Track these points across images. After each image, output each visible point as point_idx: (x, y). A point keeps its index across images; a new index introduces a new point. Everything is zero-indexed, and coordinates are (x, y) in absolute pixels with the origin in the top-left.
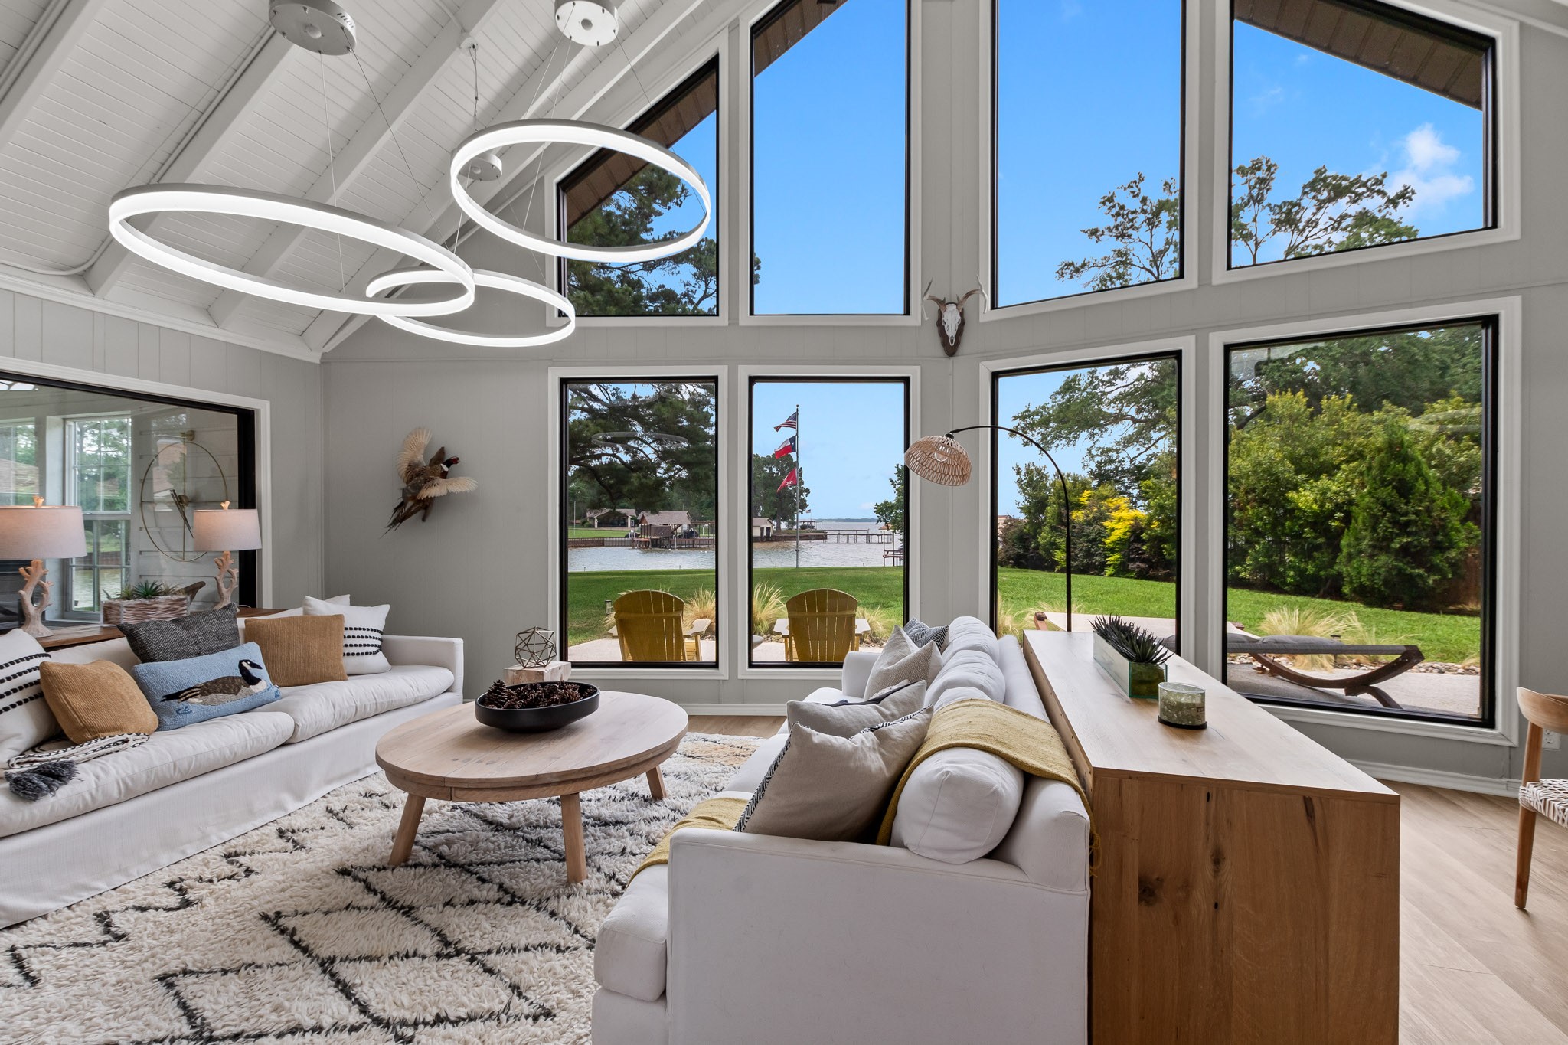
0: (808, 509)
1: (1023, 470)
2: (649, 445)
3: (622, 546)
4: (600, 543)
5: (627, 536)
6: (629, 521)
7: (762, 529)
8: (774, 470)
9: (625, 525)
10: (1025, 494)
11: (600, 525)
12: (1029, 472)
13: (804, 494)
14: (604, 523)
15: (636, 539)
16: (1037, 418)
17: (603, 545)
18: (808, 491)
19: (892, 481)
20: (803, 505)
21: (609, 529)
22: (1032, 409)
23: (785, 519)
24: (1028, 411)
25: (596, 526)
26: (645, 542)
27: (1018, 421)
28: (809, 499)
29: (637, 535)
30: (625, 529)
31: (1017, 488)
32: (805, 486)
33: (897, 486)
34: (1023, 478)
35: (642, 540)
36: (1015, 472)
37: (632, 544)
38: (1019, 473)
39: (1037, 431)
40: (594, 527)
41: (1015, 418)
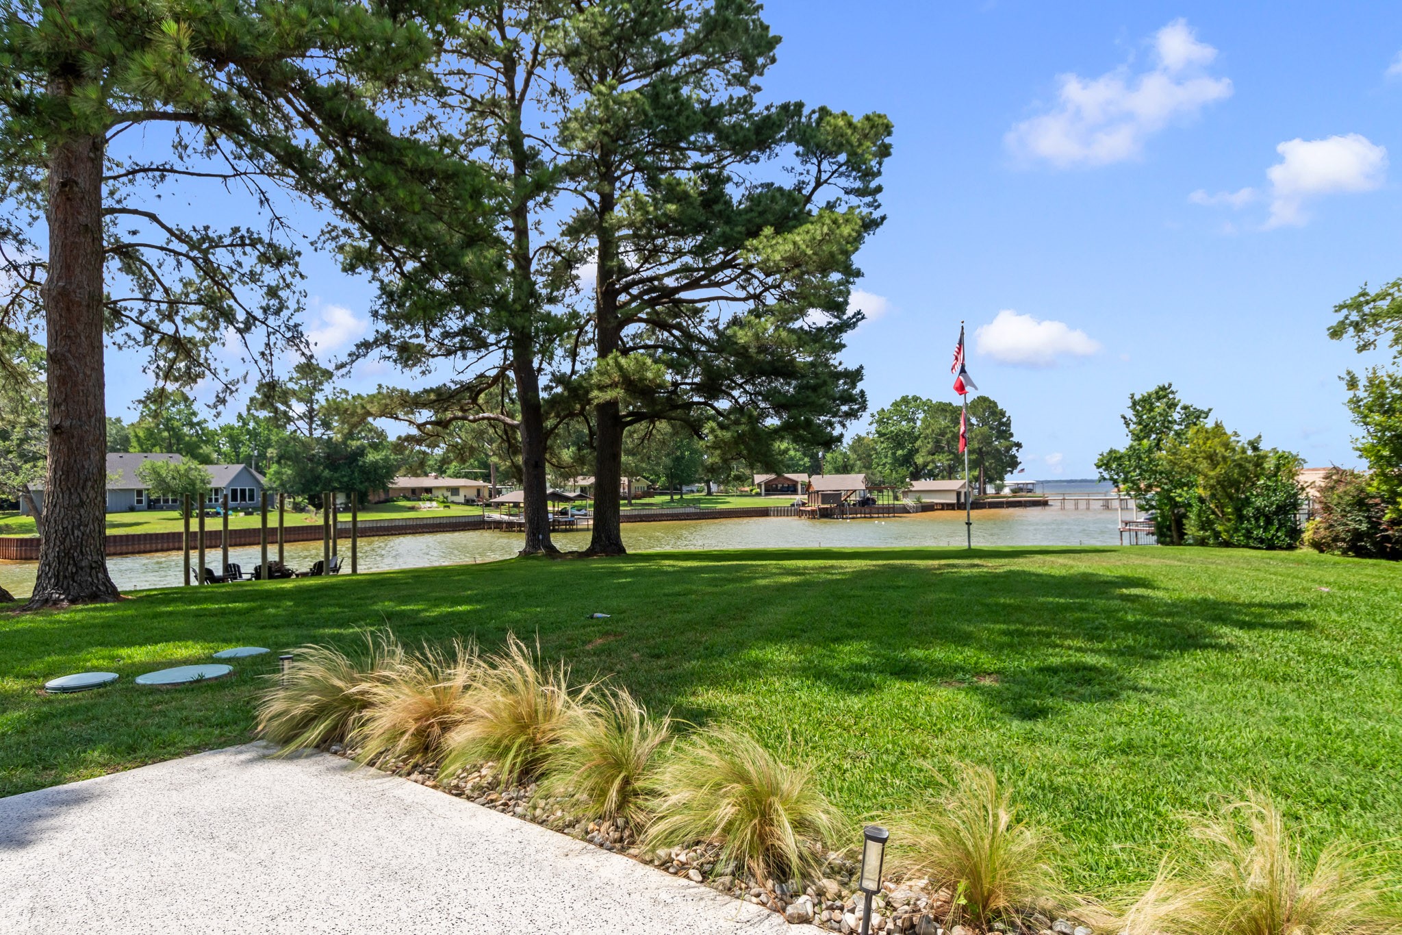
0: (1020, 467)
1: (1363, 382)
3: (787, 515)
4: (764, 513)
5: (794, 505)
6: (799, 487)
7: (958, 494)
10: (1366, 424)
11: (767, 491)
12: (1372, 383)
13: (1014, 449)
14: (770, 489)
15: (804, 508)
16: (1384, 304)
17: (768, 515)
18: (1019, 445)
19: (1124, 418)
20: (1014, 463)
21: (776, 497)
22: (1373, 291)
23: (992, 482)
24: (1364, 294)
25: (762, 493)
27: (1345, 312)
28: (1021, 455)
29: (804, 504)
31: (1348, 415)
32: (1014, 439)
33: (1132, 426)
34: (1361, 393)
35: (810, 509)
36: (1344, 387)
38: (1353, 384)
39: (1385, 325)
40: (760, 494)
41: (1339, 308)
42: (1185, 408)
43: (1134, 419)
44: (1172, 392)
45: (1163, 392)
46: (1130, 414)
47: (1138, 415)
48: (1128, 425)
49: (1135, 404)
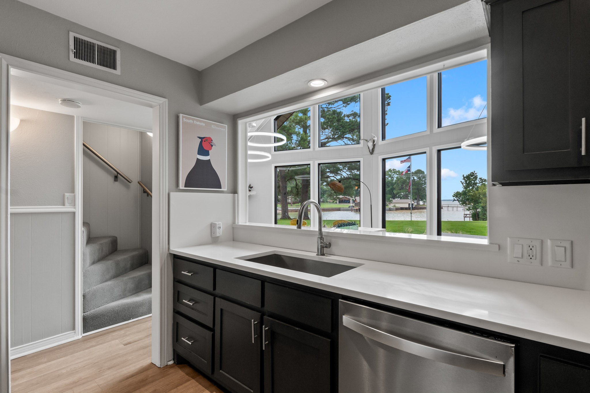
2: (345, 172)
3: (347, 211)
4: (339, 210)
5: (349, 207)
6: (351, 201)
7: (409, 204)
8: (415, 178)
9: (349, 202)
11: (340, 202)
14: (341, 201)
15: (353, 208)
17: (340, 211)
19: (461, 182)
21: (343, 204)
23: (422, 200)
25: (338, 203)
26: (355, 209)
29: (353, 207)
30: (349, 204)
35: (355, 208)
37: (352, 210)
40: (337, 203)
42: (480, 179)
43: (464, 182)
44: (476, 174)
45: (472, 174)
46: (463, 181)
47: (466, 181)
48: (463, 184)
49: (464, 177)
